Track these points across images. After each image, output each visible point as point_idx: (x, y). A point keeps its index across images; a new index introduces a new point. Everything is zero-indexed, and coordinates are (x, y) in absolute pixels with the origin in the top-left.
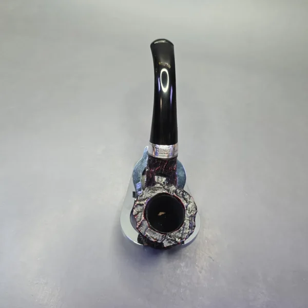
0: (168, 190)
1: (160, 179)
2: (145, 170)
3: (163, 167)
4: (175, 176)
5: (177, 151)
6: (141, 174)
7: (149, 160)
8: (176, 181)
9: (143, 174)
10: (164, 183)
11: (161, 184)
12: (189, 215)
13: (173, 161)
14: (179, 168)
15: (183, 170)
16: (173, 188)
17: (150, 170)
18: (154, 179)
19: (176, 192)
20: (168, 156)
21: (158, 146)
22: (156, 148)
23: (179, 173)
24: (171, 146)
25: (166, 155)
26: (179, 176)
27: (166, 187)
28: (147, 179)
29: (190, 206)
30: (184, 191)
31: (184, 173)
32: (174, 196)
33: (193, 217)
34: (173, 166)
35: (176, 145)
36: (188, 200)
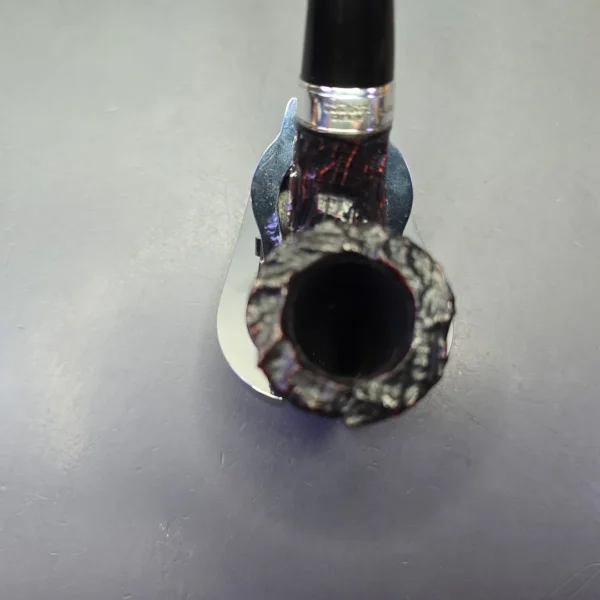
0: (361, 244)
1: (333, 207)
2: (287, 177)
3: (343, 165)
4: (379, 194)
5: (391, 108)
6: (276, 187)
7: (300, 143)
8: (384, 208)
9: (284, 186)
10: (346, 216)
11: (337, 221)
12: (428, 322)
13: (374, 144)
14: (393, 167)
15: (406, 175)
16: (376, 234)
17: (303, 172)
18: (316, 205)
19: (386, 247)
20: (362, 127)
21: (326, 91)
22: (321, 99)
23: (394, 185)
24: (372, 90)
25: (356, 123)
26: (391, 192)
27: (354, 232)
28: (294, 203)
29: (430, 295)
30: (412, 247)
31: (406, 184)
32: (379, 261)
33: (442, 329)
34: (377, 161)
35: (388, 87)
36: (428, 275)
